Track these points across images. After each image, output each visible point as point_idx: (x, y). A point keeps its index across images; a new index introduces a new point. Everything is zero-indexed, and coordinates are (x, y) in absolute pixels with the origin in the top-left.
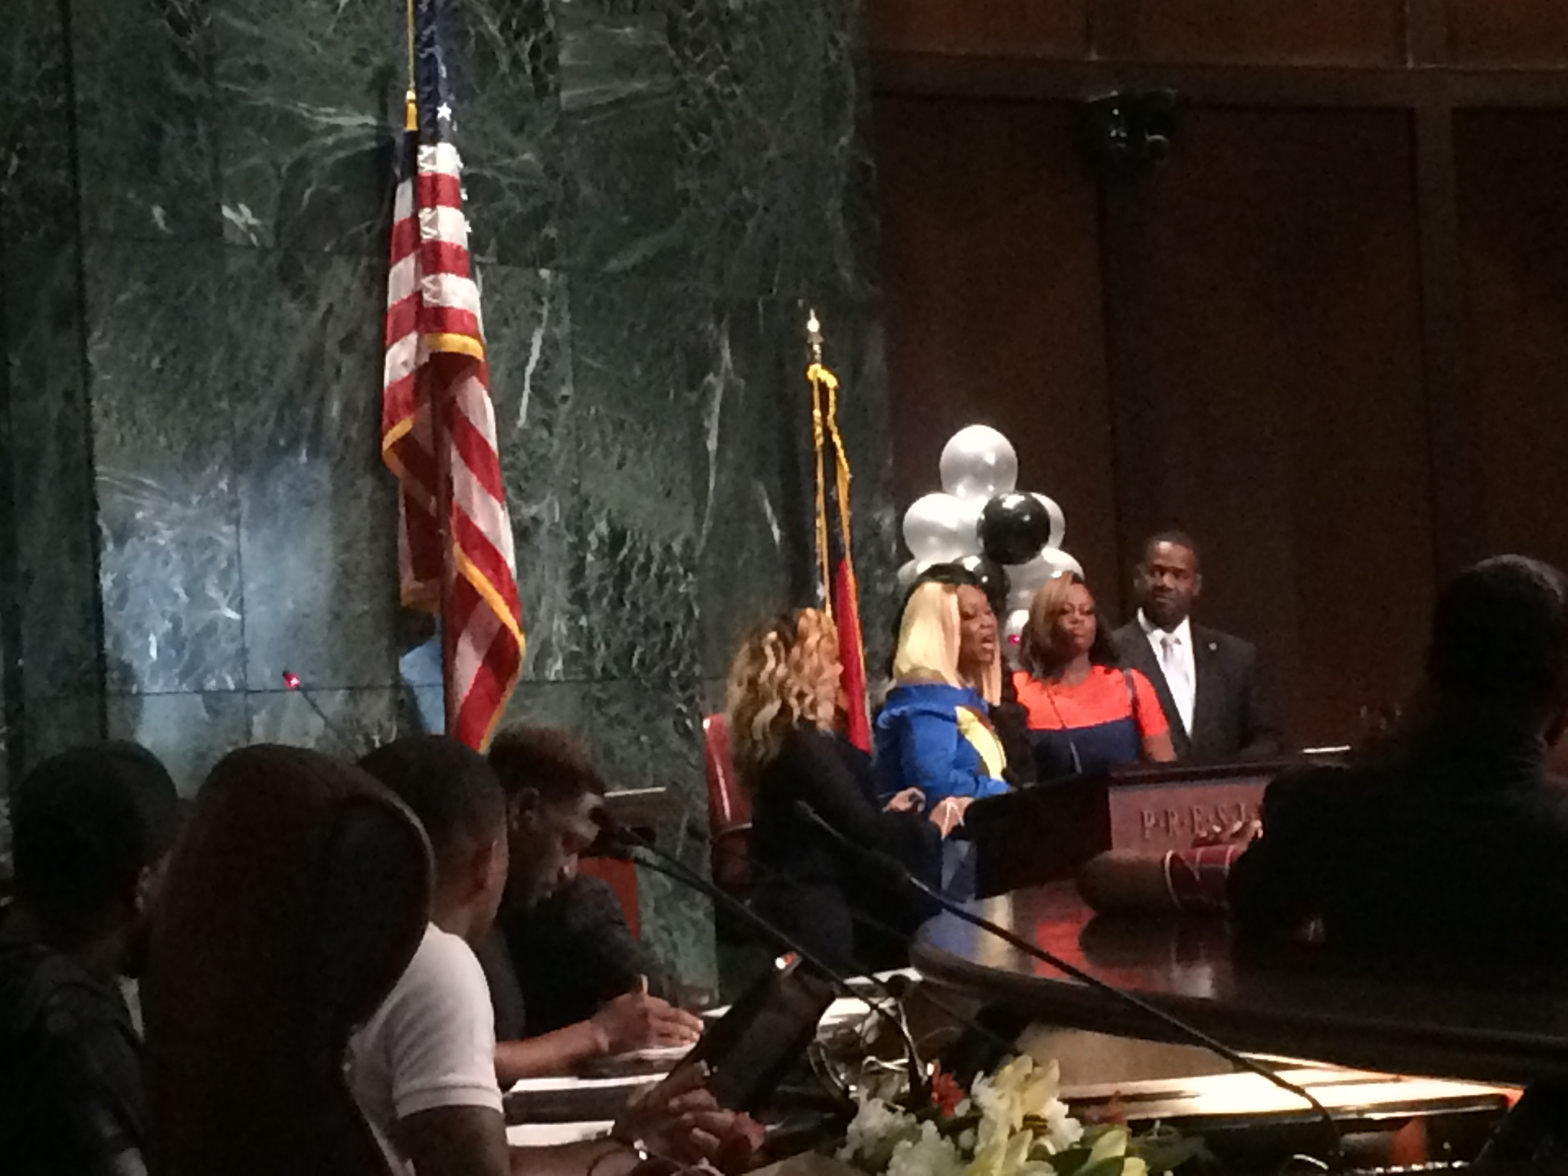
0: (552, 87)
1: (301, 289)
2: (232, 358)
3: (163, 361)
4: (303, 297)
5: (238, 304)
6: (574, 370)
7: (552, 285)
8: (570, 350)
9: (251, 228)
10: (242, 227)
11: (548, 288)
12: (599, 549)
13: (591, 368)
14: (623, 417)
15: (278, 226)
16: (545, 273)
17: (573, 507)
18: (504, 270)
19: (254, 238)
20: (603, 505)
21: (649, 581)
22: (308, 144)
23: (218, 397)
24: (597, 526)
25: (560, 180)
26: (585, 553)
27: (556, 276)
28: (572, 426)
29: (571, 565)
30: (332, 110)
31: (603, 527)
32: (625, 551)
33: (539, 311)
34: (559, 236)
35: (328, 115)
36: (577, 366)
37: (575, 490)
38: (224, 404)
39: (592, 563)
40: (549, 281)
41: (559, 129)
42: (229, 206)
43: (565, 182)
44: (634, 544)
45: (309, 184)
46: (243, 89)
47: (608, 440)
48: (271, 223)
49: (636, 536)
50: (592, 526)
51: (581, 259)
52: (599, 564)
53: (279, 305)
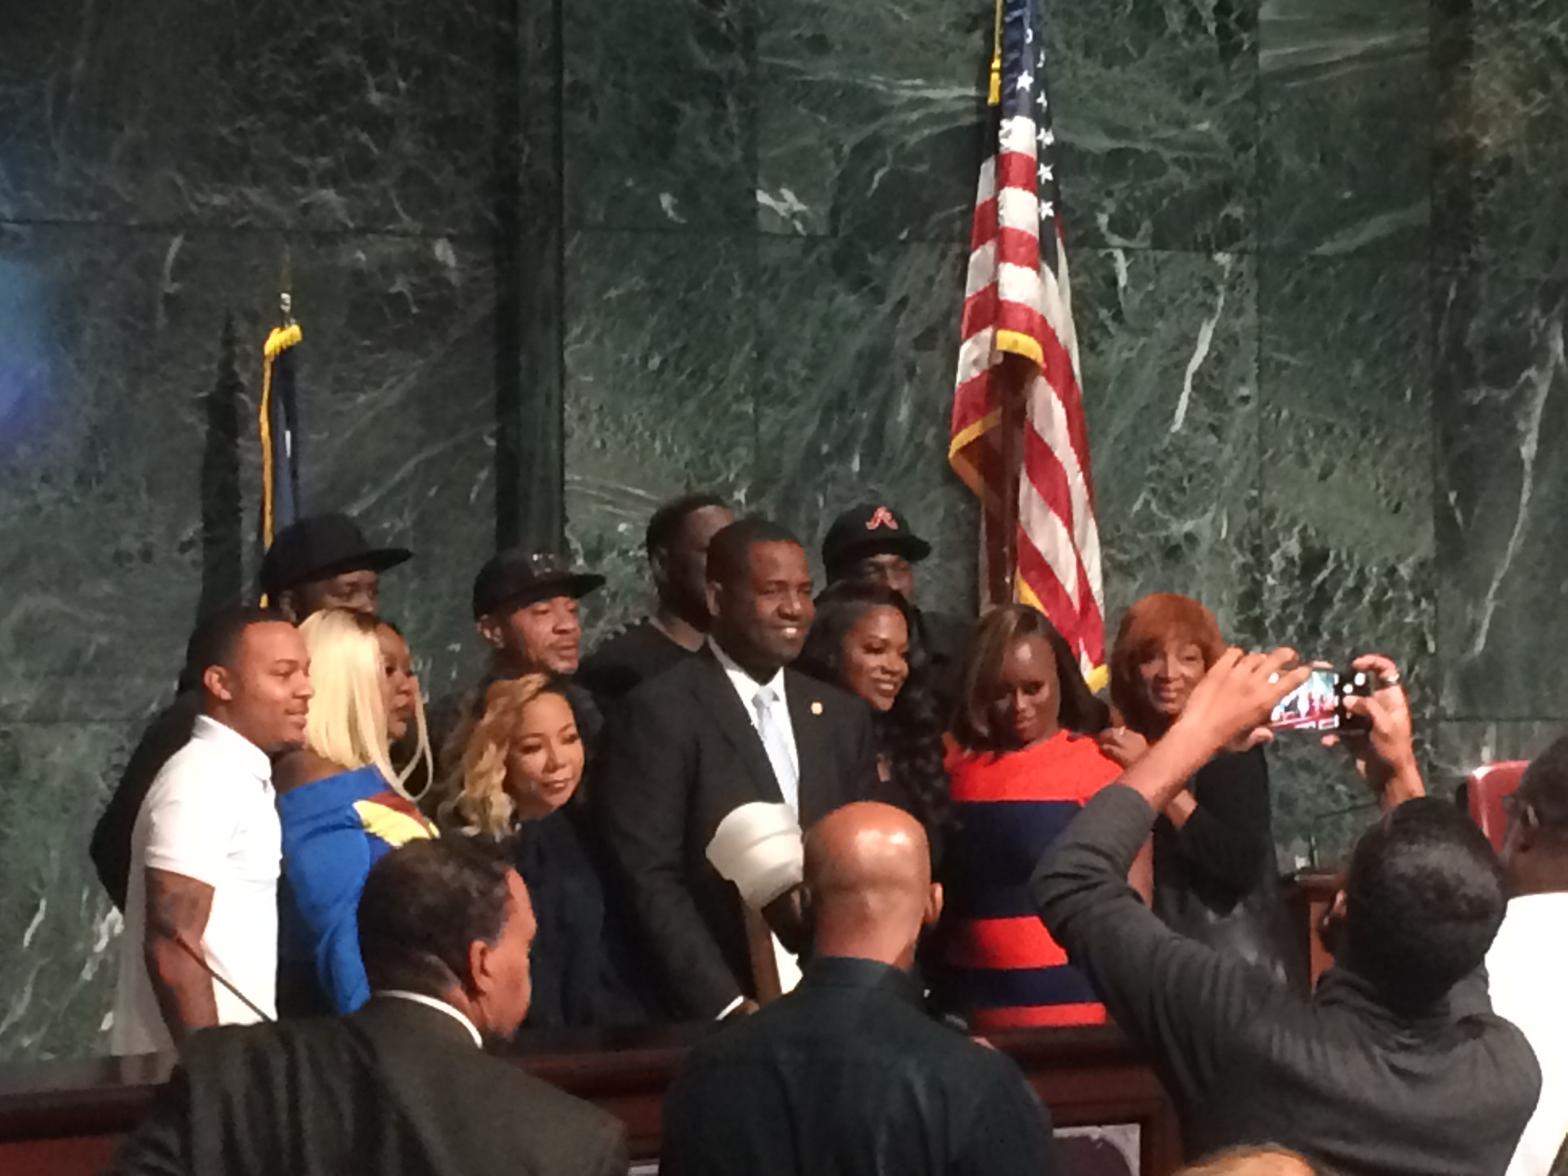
0: (1246, 47)
1: (865, 281)
2: (762, 355)
3: (664, 362)
4: (865, 289)
5: (774, 297)
6: (1259, 368)
7: (1231, 273)
8: (1255, 345)
9: (794, 215)
10: (783, 213)
11: (1226, 275)
12: (1283, 572)
13: (1287, 365)
14: (1330, 420)
15: (835, 213)
16: (1223, 258)
17: (1249, 524)
18: (1162, 255)
19: (799, 226)
20: (1293, 522)
21: (1359, 608)
22: (883, 121)
23: (739, 398)
24: (1284, 545)
25: (1253, 151)
26: (1263, 574)
27: (1239, 260)
28: (1254, 430)
29: (1241, 589)
30: (919, 82)
31: (1293, 547)
32: (1325, 573)
33: (1209, 301)
34: (1245, 215)
35: (915, 88)
36: (1262, 363)
37: (1252, 503)
38: (749, 408)
39: (1272, 589)
40: (1228, 268)
41: (1254, 96)
42: (766, 191)
43: (1259, 154)
44: (1339, 566)
45: (882, 164)
46: (792, 63)
47: (1307, 447)
48: (824, 209)
49: (1344, 557)
50: (1276, 545)
51: (1277, 241)
52: (1285, 588)
53: (831, 298)
